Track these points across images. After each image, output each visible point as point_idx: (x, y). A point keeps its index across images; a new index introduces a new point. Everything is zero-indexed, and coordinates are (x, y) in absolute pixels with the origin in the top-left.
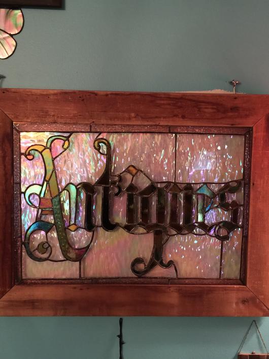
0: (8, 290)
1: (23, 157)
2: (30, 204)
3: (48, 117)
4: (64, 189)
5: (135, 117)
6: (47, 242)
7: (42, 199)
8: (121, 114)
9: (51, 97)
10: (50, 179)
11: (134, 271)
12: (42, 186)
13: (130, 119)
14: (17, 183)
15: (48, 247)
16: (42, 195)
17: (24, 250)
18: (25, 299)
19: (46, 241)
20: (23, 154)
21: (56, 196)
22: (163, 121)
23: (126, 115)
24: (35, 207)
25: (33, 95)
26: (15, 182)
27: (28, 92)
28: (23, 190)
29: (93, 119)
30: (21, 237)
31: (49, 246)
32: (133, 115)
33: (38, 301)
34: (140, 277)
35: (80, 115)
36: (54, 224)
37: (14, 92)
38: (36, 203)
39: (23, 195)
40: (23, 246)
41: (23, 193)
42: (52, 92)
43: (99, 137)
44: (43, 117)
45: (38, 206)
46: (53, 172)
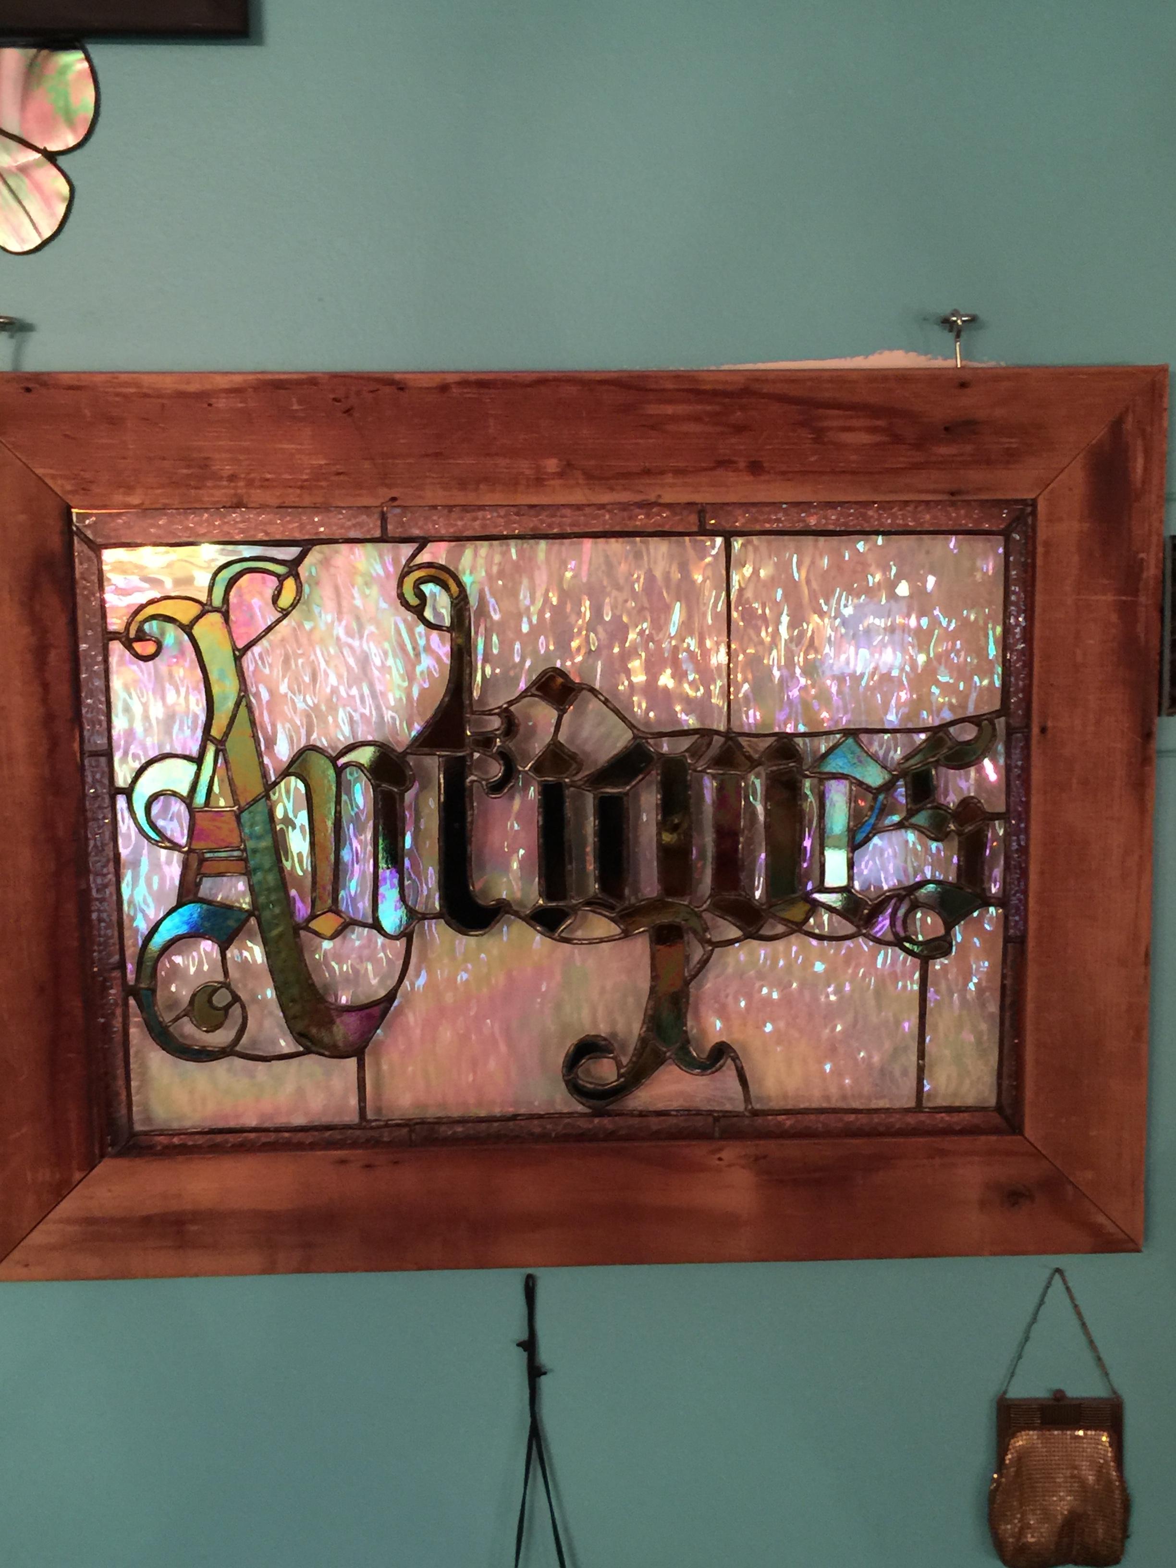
0: (78, 1176)
1: (116, 647)
2: (153, 835)
3: (209, 484)
4: (285, 774)
5: (561, 475)
6: (226, 985)
7: (197, 815)
8: (502, 462)
9: (221, 403)
10: (226, 734)
11: (575, 1089)
12: (199, 761)
13: (539, 481)
14: (96, 754)
15: (229, 1006)
16: (200, 799)
17: (136, 1019)
18: (144, 1213)
19: (221, 978)
20: (115, 636)
21: (255, 801)
22: (672, 486)
23: (525, 466)
24: (174, 846)
25: (146, 395)
26: (88, 747)
27: (126, 384)
28: (122, 777)
29: (389, 486)
30: (122, 965)
31: (236, 998)
32: (552, 465)
33: (196, 1216)
34: (598, 1113)
35: (339, 474)
36: (250, 914)
37: (71, 388)
38: (178, 831)
39: (121, 802)
40: (132, 1002)
41: (121, 791)
42: (223, 382)
43: (419, 560)
44: (188, 486)
45: (183, 841)
46: (238, 705)
